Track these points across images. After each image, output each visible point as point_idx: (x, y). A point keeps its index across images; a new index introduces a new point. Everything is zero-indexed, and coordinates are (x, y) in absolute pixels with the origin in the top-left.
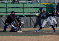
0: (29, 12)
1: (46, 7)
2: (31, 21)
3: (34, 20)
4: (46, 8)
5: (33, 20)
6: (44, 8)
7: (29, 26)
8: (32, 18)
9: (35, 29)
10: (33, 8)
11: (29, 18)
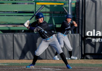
1: (48, 10)
2: (15, 43)
3: (22, 40)
4: (48, 12)
5: (20, 41)
6: (45, 12)
7: (10, 54)
8: (16, 35)
9: (24, 61)
10: (19, 12)
11: (9, 36)
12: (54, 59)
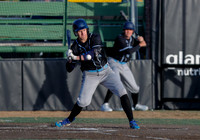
0: (14, 35)
1: (91, 13)
7: (15, 100)
8: (27, 63)
9: (43, 114)
12: (103, 110)
